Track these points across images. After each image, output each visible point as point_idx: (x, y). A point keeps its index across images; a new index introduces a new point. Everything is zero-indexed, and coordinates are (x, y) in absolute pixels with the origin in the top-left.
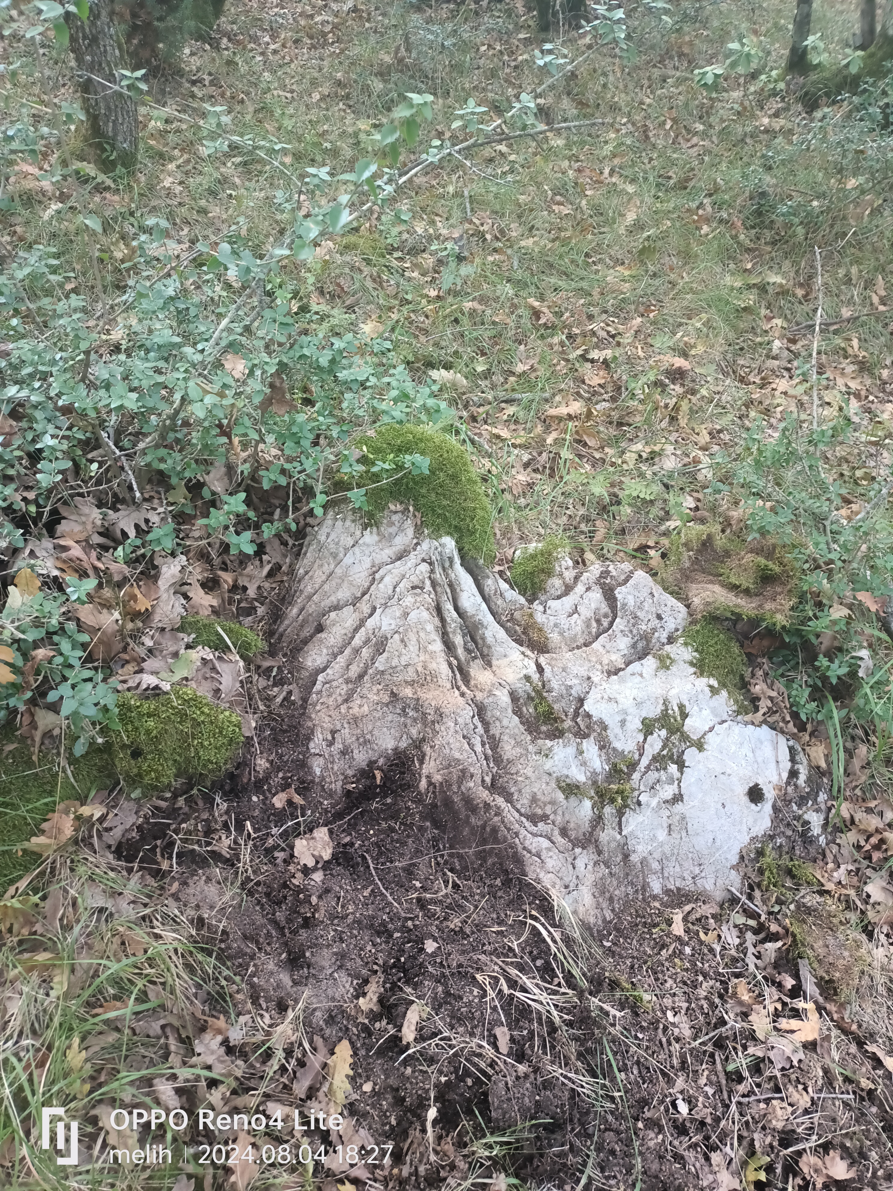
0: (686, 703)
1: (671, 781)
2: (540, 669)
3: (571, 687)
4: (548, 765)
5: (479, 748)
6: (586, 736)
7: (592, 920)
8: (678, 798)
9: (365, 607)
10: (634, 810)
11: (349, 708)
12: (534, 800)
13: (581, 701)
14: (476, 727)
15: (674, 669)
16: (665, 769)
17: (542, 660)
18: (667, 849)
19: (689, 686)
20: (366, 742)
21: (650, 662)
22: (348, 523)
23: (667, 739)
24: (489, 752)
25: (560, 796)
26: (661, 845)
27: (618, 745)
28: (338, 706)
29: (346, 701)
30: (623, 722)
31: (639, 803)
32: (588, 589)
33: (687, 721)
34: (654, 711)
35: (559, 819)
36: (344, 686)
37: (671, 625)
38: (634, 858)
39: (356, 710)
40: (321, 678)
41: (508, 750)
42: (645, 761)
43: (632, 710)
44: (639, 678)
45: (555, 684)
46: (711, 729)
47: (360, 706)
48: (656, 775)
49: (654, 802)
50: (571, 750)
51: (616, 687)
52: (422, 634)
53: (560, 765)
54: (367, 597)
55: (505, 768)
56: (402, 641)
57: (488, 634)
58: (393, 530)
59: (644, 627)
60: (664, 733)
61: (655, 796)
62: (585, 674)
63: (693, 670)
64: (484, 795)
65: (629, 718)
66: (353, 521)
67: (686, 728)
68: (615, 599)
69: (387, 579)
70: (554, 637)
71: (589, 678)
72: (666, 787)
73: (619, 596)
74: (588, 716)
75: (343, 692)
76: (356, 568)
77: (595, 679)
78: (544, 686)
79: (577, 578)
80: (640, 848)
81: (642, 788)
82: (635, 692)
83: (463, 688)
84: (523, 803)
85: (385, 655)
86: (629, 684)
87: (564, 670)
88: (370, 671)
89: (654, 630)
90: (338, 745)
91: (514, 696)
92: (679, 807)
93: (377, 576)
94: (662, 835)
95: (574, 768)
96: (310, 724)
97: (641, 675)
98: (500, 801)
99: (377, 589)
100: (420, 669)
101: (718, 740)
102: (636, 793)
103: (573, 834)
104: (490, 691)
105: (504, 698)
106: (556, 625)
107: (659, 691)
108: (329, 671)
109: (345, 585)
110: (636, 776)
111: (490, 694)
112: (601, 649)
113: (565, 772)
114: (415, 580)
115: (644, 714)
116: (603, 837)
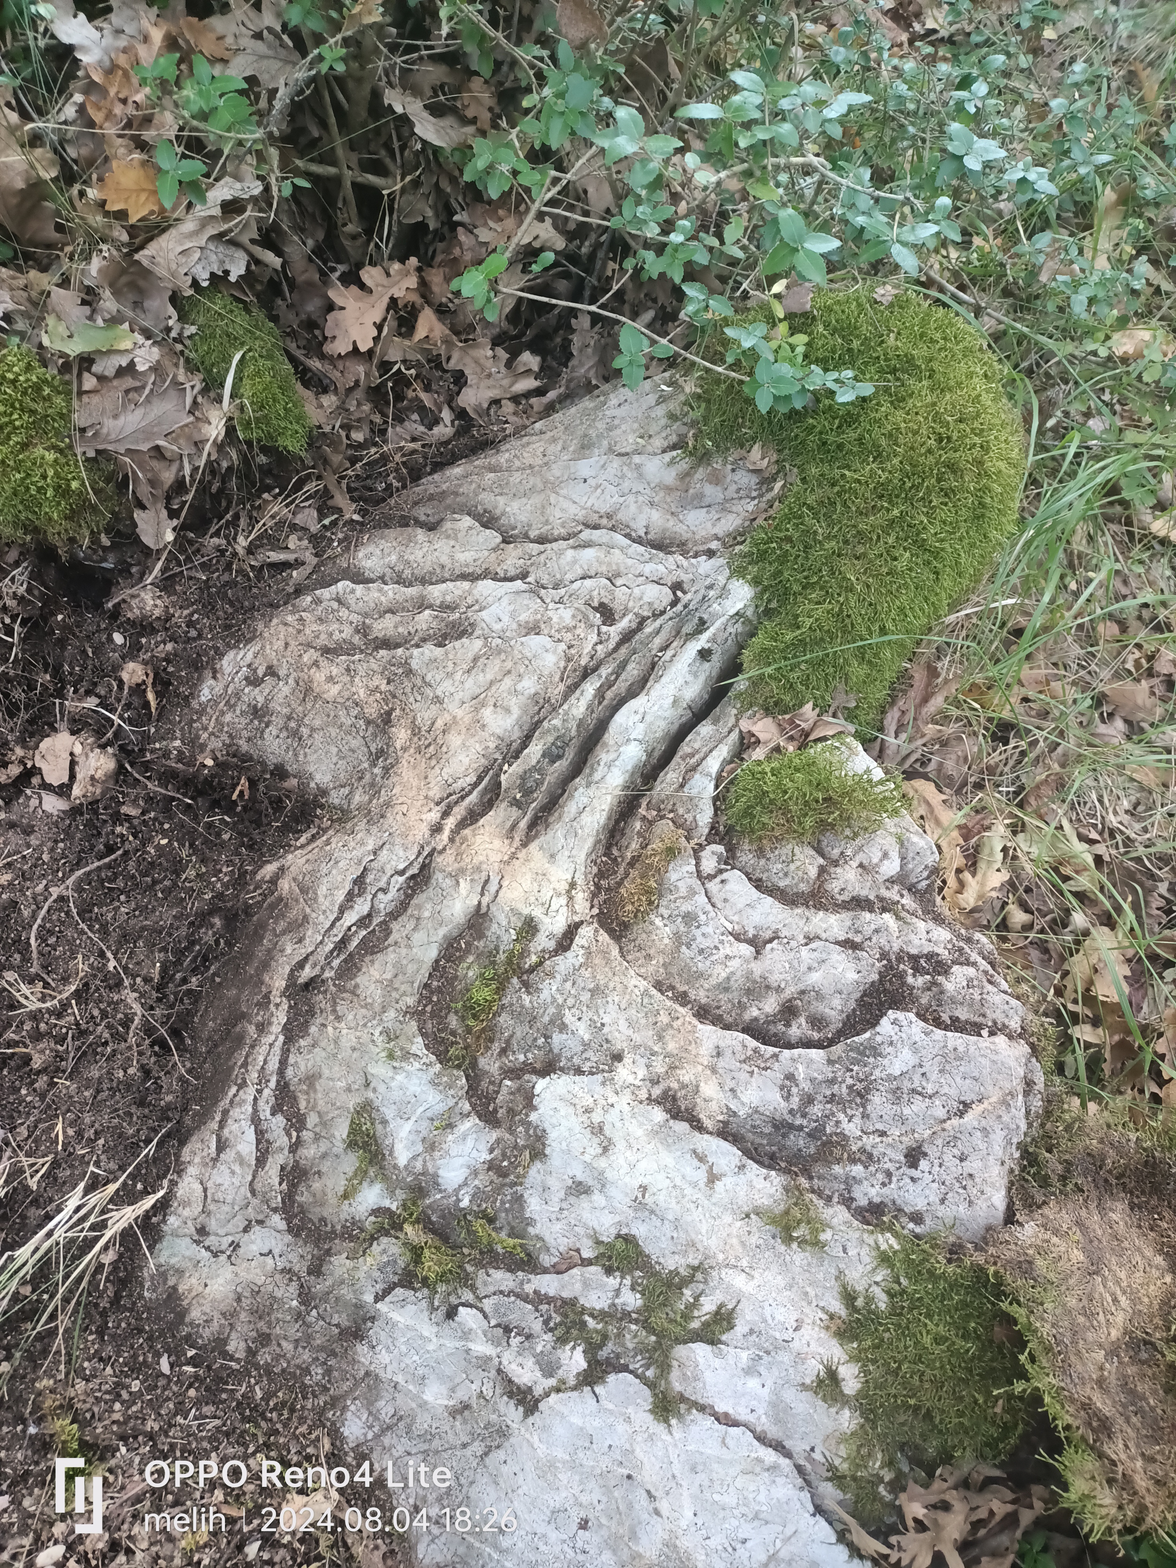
0: (741, 1328)
1: (549, 1368)
2: (564, 942)
3: (563, 1028)
4: (380, 1070)
5: (350, 918)
6: (490, 1118)
7: (195, 1315)
8: (527, 1401)
10: (433, 1309)
11: (316, 664)
12: (311, 1079)
13: (548, 1068)
14: (384, 891)
15: (798, 1257)
16: (562, 1341)
17: (585, 934)
18: (423, 1423)
19: (785, 1315)
20: (295, 734)
21: (766, 1186)
22: (660, 411)
23: (626, 1315)
24: (355, 943)
25: (343, 1130)
27: (534, 1205)
28: (309, 645)
29: (326, 651)
30: (579, 1189)
31: (451, 1313)
32: (849, 945)
33: (700, 1350)
34: (663, 1251)
35: (309, 1152)
36: (348, 632)
38: (363, 1354)
39: (319, 677)
40: (342, 586)
41: (373, 977)
42: (548, 1284)
43: (621, 1198)
44: (701, 1175)
45: (549, 989)
46: (726, 1420)
47: (330, 679)
48: (537, 1326)
49: (481, 1348)
50: (434, 1102)
51: (638, 1131)
52: (508, 682)
53: (396, 1095)
54: (535, 548)
55: (341, 989)
56: (475, 660)
57: (584, 796)
58: (712, 492)
59: (851, 1128)
60: (631, 1300)
61: (496, 1343)
62: (619, 1044)
63: (837, 1306)
65: (598, 1198)
66: (672, 417)
67: (680, 1351)
68: (874, 1023)
69: (589, 553)
70: (662, 931)
71: (618, 1057)
72: (530, 1362)
73: (885, 1026)
75: (337, 636)
76: (578, 491)
77: (624, 1073)
78: (532, 970)
79: (858, 904)
80: (384, 1357)
81: (487, 1305)
82: (659, 1183)
83: (450, 823)
84: (298, 1063)
85: (439, 651)
86: (668, 1158)
87: (596, 991)
88: (400, 651)
89: (867, 1158)
90: (258, 695)
92: (512, 1413)
93: (587, 534)
95: (408, 1126)
96: (260, 626)
97: (713, 1178)
99: (560, 553)
100: (439, 723)
101: (712, 1448)
102: (467, 1296)
103: (302, 1197)
104: (462, 871)
106: (689, 918)
107: (713, 1244)
108: (359, 589)
109: (536, 500)
110: (501, 1278)
111: (455, 877)
112: (705, 1051)
113: (389, 1112)
114: (620, 597)
115: (639, 1230)
116: (339, 1264)
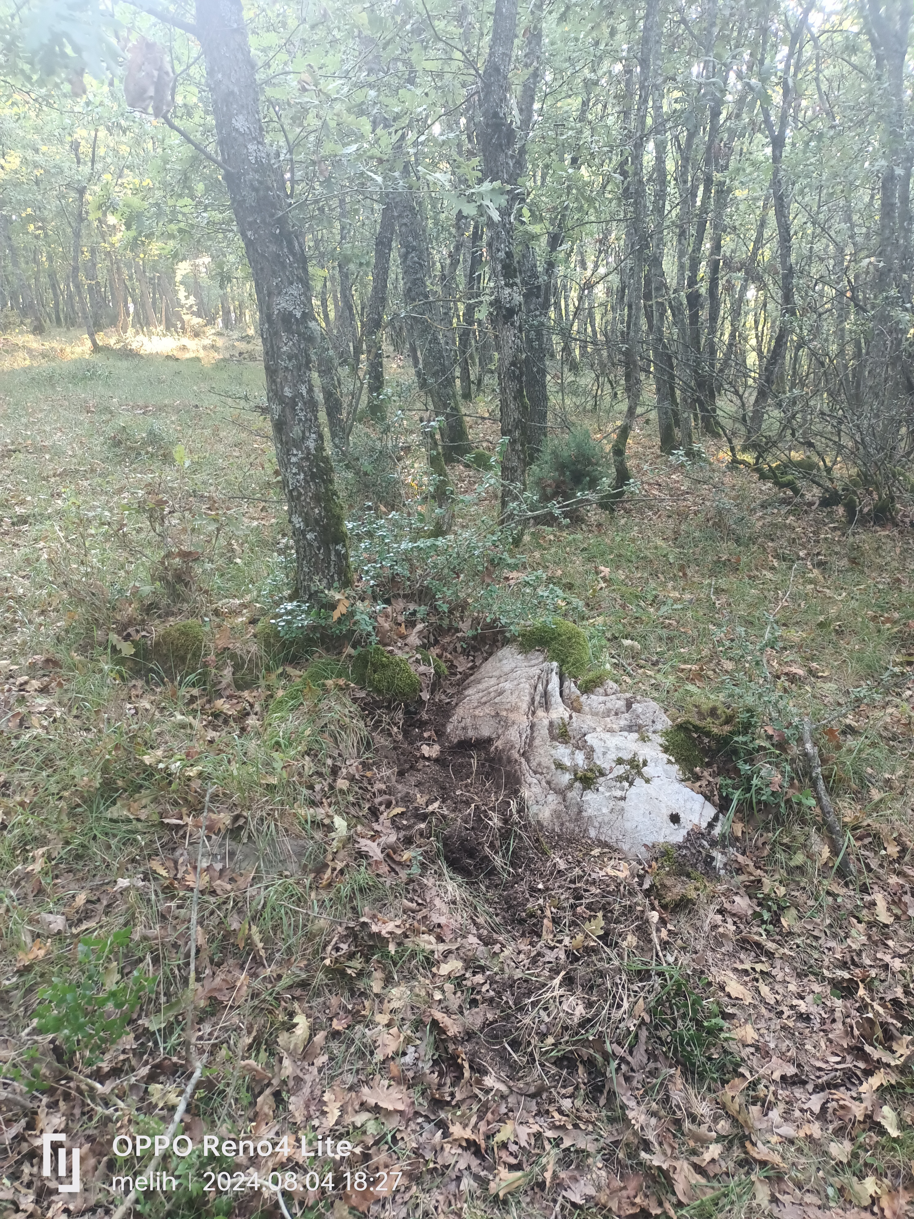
0: (649, 760)
1: (622, 789)
2: (571, 717)
3: (583, 729)
4: (553, 752)
5: (524, 738)
6: (580, 750)
7: (545, 824)
8: (623, 799)
9: (502, 679)
10: (593, 792)
11: (475, 712)
12: (539, 764)
13: (585, 735)
14: (527, 731)
15: (648, 743)
16: (621, 783)
17: (574, 714)
18: (606, 819)
19: (655, 754)
20: (476, 728)
21: (635, 736)
22: (513, 649)
23: (629, 771)
24: (528, 741)
25: (553, 767)
26: (604, 815)
27: (598, 763)
28: (470, 709)
29: (474, 709)
30: (604, 753)
31: (598, 790)
32: (618, 699)
33: (645, 768)
34: (627, 756)
35: (548, 777)
36: (476, 704)
37: (659, 727)
38: (584, 814)
40: (468, 698)
41: (537, 742)
42: (611, 776)
43: (613, 750)
44: (624, 739)
45: (575, 725)
46: (659, 777)
47: (480, 713)
48: (615, 783)
49: (608, 794)
50: (568, 751)
51: (608, 736)
52: (522, 693)
53: (560, 755)
54: (505, 676)
55: (531, 748)
56: (512, 693)
57: (553, 700)
58: (533, 656)
59: (641, 722)
60: (628, 767)
61: (609, 791)
62: (594, 726)
63: (661, 748)
64: (517, 756)
65: (610, 753)
66: (516, 649)
67: (643, 770)
68: (631, 707)
69: (518, 672)
70: (587, 709)
71: (595, 728)
72: (618, 791)
73: (633, 707)
74: (586, 742)
75: (473, 706)
76: (506, 666)
77: (598, 730)
78: (568, 724)
79: (614, 693)
80: (589, 811)
81: (603, 785)
82: (619, 743)
83: (530, 717)
84: (534, 764)
85: (501, 697)
86: (617, 739)
87: (583, 721)
88: (491, 701)
89: (647, 725)
91: (551, 724)
92: (622, 803)
93: (515, 670)
94: (605, 810)
95: (566, 758)
96: (454, 713)
97: (626, 738)
98: (523, 760)
101: (660, 783)
102: (598, 785)
103: (553, 786)
104: (542, 720)
105: (546, 722)
106: (590, 705)
107: (634, 749)
108: (473, 697)
110: (602, 779)
112: (609, 721)
113: (561, 758)
114: (531, 675)
115: (620, 755)
116: (569, 795)
